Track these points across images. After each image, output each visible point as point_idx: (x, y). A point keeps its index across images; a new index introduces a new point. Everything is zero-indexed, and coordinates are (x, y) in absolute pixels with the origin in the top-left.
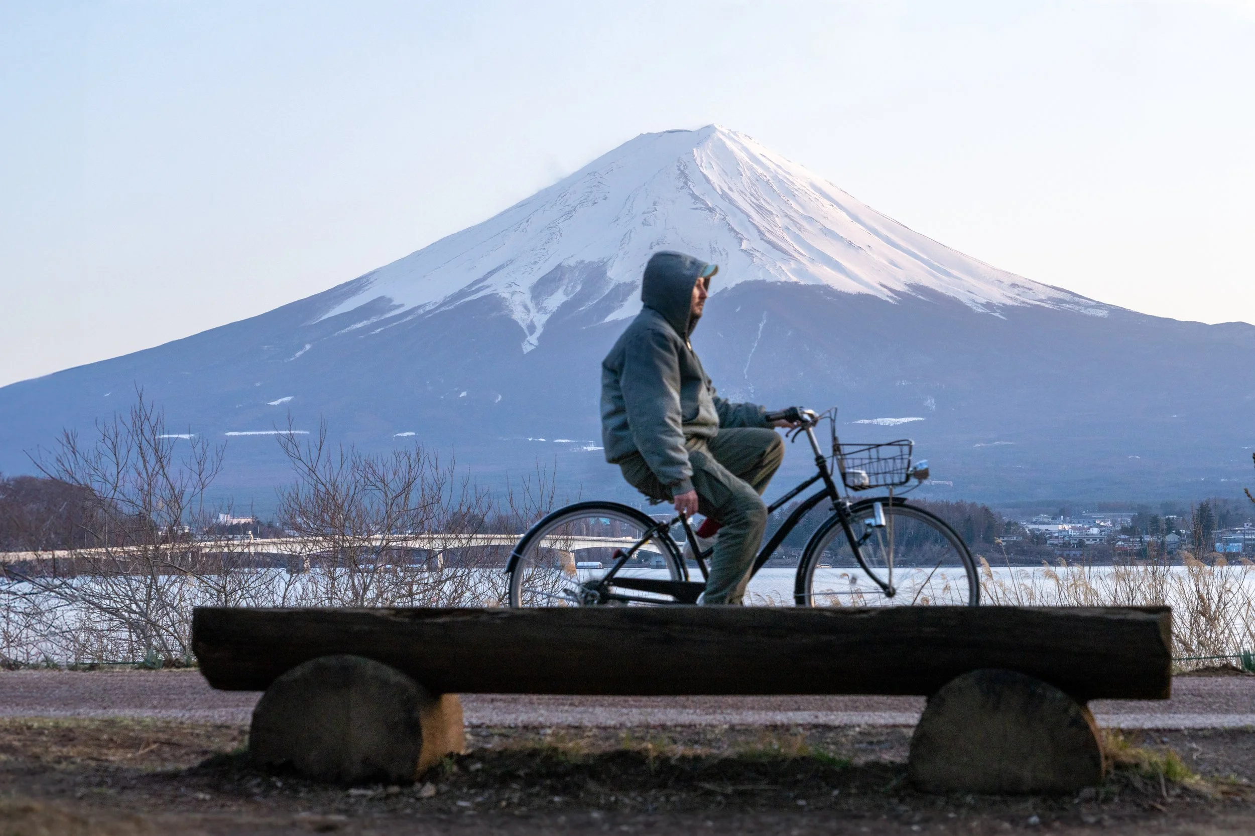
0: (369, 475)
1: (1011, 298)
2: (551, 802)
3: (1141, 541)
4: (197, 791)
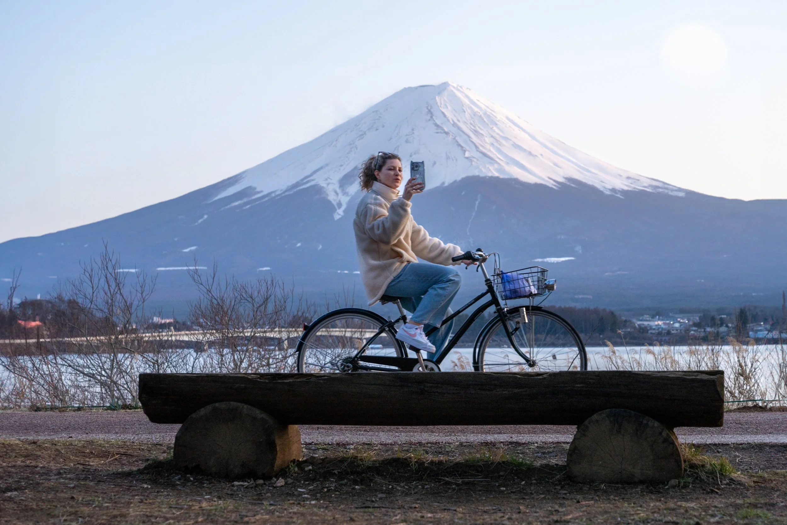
0: (243, 294)
1: (627, 186)
2: (354, 489)
3: (705, 331)
4: (143, 483)
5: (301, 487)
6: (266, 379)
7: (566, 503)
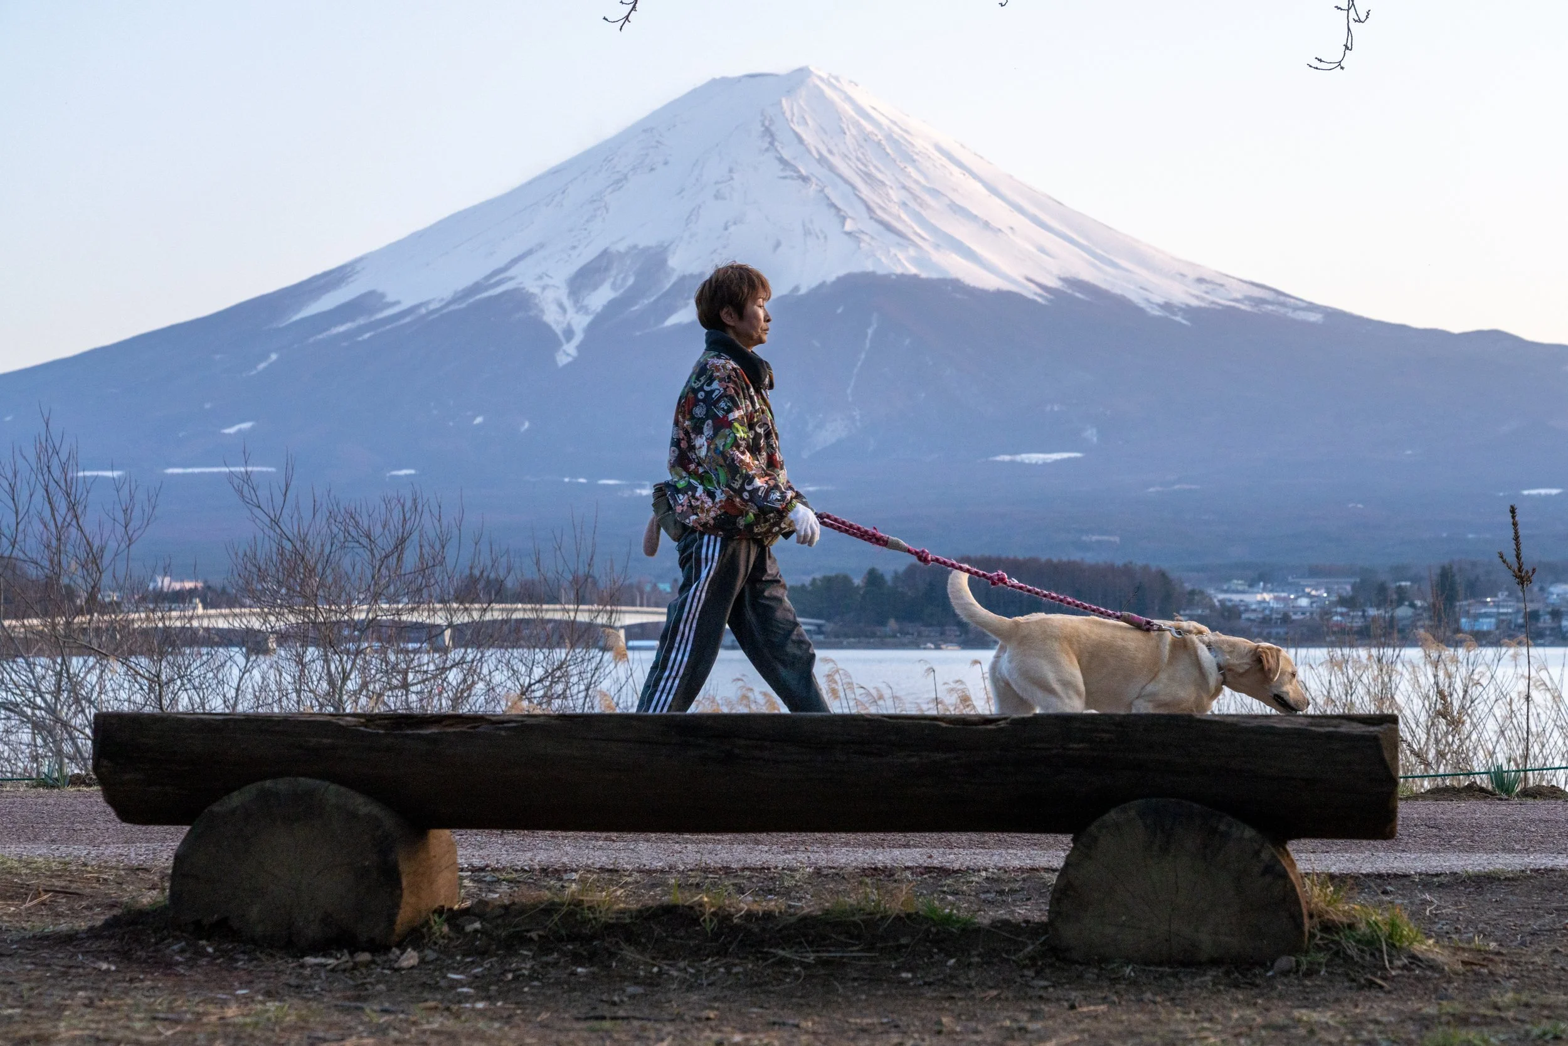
0: (351, 529)
1: (1197, 297)
2: (574, 974)
3: (1363, 616)
4: (99, 959)
5: (456, 970)
6: (379, 726)
7: (1046, 1009)
